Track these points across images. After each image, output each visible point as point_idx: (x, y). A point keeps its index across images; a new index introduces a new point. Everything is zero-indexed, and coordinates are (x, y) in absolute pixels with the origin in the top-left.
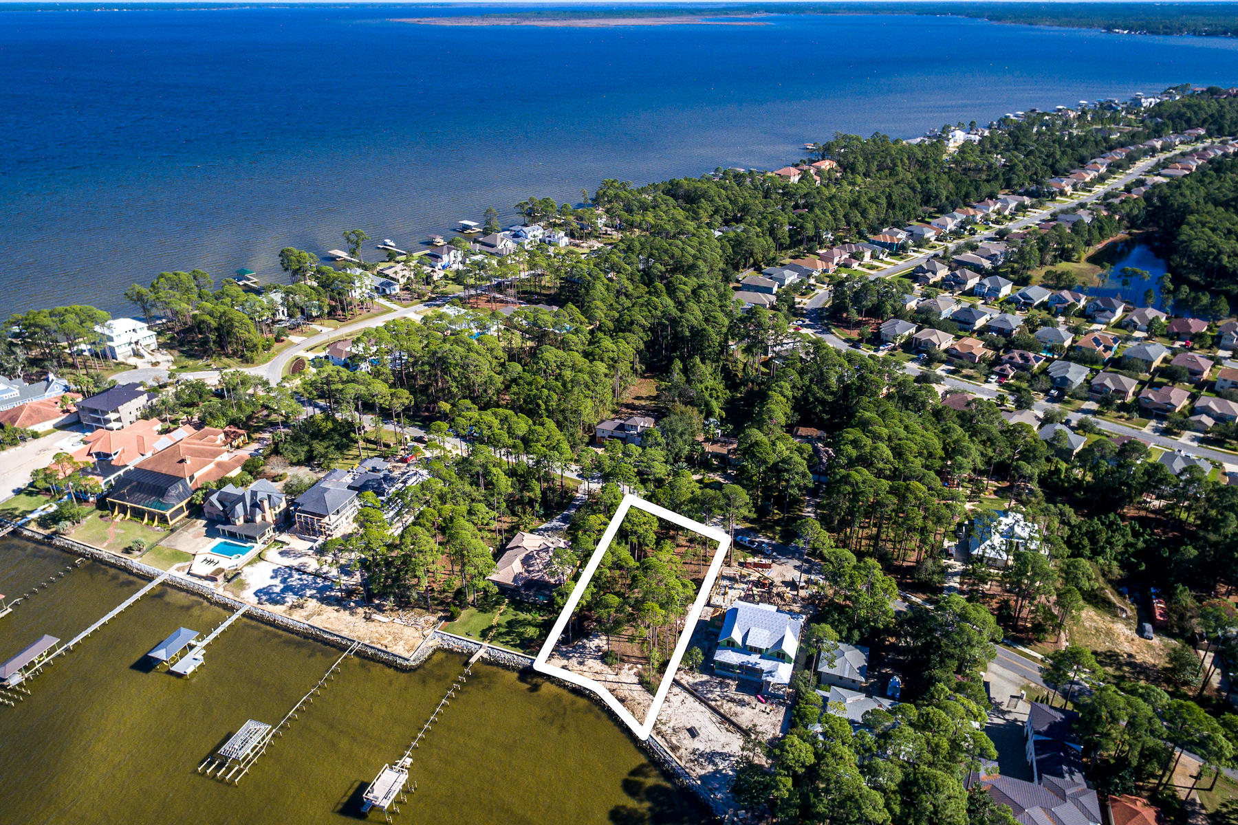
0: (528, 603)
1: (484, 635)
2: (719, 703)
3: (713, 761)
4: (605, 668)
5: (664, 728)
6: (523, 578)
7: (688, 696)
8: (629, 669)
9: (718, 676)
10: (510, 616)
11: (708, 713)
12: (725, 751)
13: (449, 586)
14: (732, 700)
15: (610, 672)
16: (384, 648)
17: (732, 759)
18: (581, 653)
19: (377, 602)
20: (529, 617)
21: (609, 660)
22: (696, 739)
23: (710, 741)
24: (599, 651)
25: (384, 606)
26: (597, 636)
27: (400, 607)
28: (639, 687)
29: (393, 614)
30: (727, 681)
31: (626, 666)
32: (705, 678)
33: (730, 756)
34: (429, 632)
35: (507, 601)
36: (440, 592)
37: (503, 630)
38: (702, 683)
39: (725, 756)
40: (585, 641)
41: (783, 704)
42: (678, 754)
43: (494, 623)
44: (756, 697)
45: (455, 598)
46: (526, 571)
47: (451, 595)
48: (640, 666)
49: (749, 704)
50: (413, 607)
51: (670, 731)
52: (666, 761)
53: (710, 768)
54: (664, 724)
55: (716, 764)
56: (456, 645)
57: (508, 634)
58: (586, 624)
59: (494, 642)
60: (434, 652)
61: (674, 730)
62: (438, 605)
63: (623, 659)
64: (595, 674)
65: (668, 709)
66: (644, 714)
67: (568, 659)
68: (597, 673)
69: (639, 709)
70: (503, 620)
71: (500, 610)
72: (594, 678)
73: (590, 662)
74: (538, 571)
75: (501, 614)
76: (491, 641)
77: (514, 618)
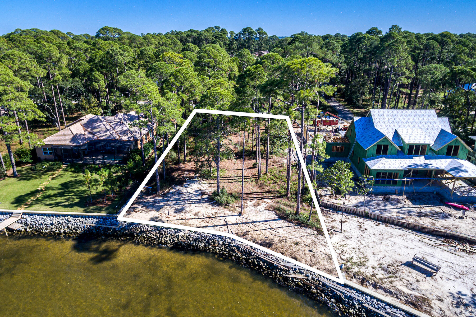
0: (94, 164)
1: (19, 201)
2: (411, 220)
4: (220, 211)
6: (85, 139)
7: (361, 220)
8: (255, 205)
9: (375, 194)
10: (68, 177)
11: (411, 235)
14: (422, 214)
15: (230, 213)
18: (176, 200)
21: (222, 200)
28: (282, 223)
30: (393, 196)
31: (250, 203)
32: (362, 198)
35: (64, 167)
37: (51, 192)
40: (178, 187)
43: (41, 187)
48: (269, 201)
49: (449, 215)
54: (361, 264)
57: (61, 195)
58: (176, 174)
59: (35, 207)
61: (384, 270)
64: (207, 220)
65: (348, 242)
66: (314, 256)
67: (159, 208)
68: (210, 218)
69: (301, 250)
70: (56, 183)
71: (52, 175)
72: (207, 224)
73: (195, 208)
74: (106, 131)
75: (53, 179)
76: (31, 205)
77: (73, 179)
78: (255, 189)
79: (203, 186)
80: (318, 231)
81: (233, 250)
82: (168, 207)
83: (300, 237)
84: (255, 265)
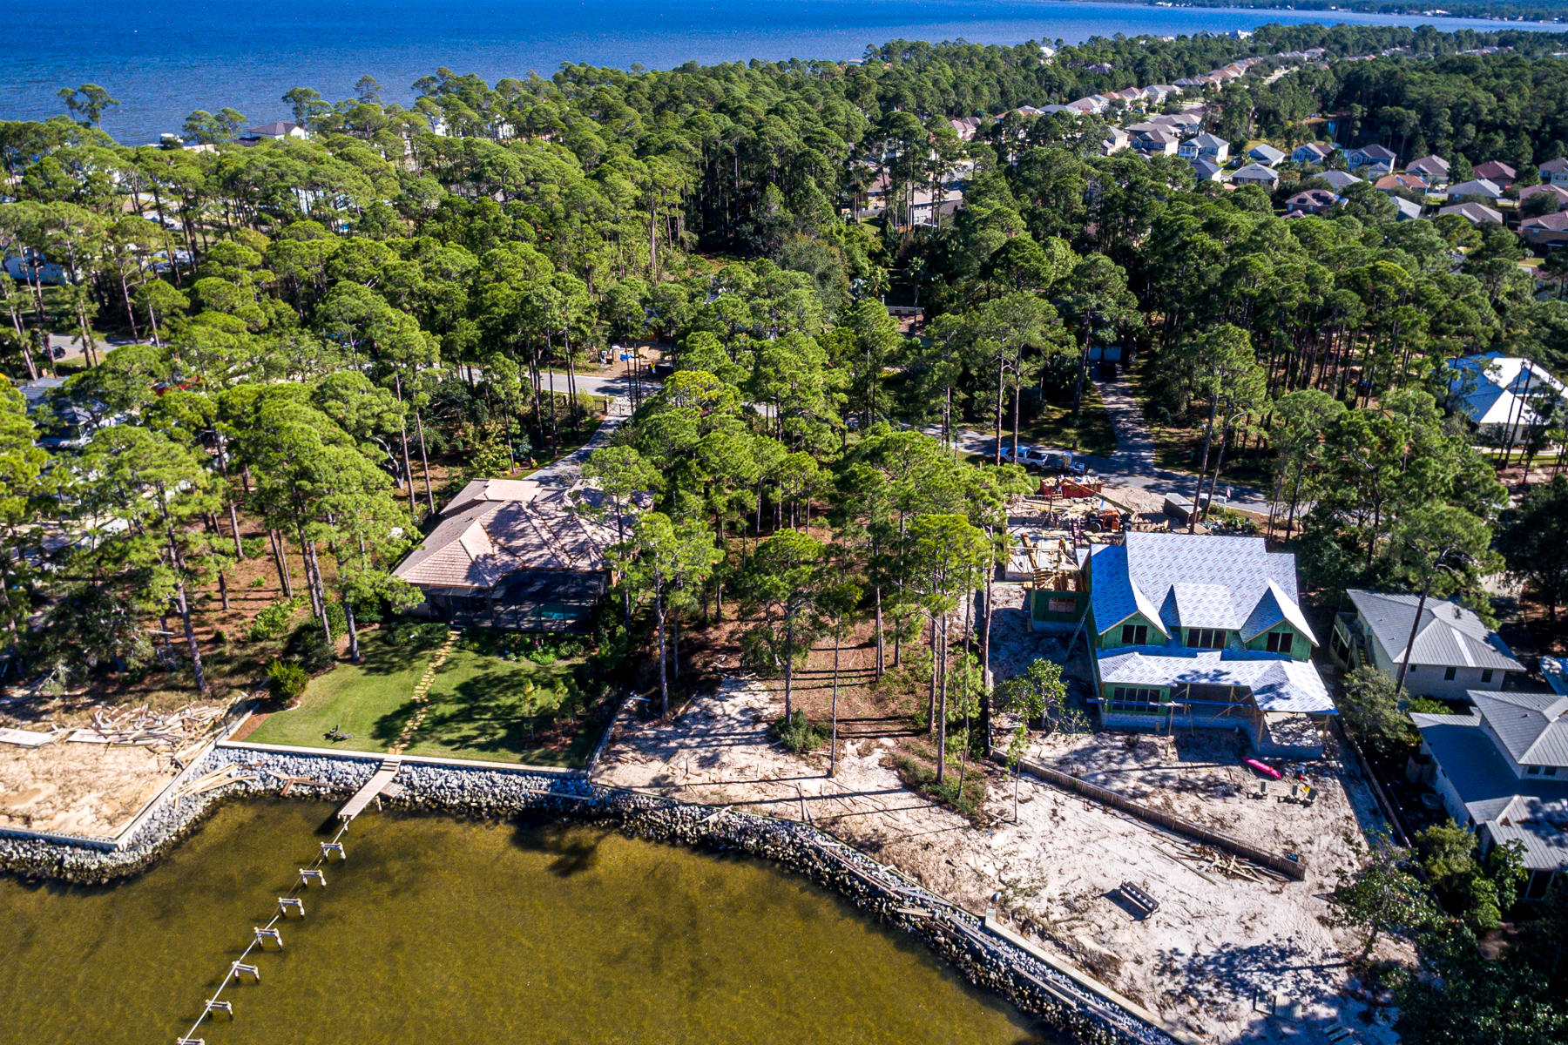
0: (518, 630)
1: (386, 730)
2: (1158, 801)
3: (1244, 984)
4: (790, 764)
6: (496, 569)
7: (1061, 797)
8: (861, 755)
9: (1112, 730)
11: (1142, 835)
12: (1257, 940)
13: (272, 623)
14: (1183, 787)
15: (808, 771)
16: (18, 826)
17: (1296, 961)
19: (18, 693)
20: (527, 665)
21: (798, 739)
22: (1152, 920)
23: (1198, 916)
24: (756, 719)
25: (42, 700)
27: (98, 696)
28: (907, 799)
29: (75, 718)
30: (1145, 739)
31: (850, 748)
32: (1084, 741)
33: (1283, 954)
34: (199, 753)
35: (453, 635)
36: (240, 643)
37: (444, 709)
38: (1082, 756)
39: (1275, 958)
40: (707, 701)
41: (1325, 771)
42: (1121, 985)
43: (419, 694)
44: (1247, 765)
45: (288, 652)
46: (503, 549)
47: (280, 645)
48: (888, 742)
49: (1239, 788)
50: (147, 691)
52: (1094, 1019)
53: (1247, 1012)
54: (1032, 892)
55: (1256, 993)
56: (290, 778)
57: (465, 716)
59: (423, 746)
60: (213, 810)
61: (1067, 905)
62: (232, 673)
63: (827, 731)
64: (763, 785)
65: (1023, 846)
66: (953, 874)
67: (667, 755)
68: (768, 781)
69: (933, 863)
70: (448, 684)
71: (433, 659)
72: (762, 796)
73: (739, 755)
75: (438, 670)
76: (413, 743)
77: (480, 673)
78: (867, 709)
79: (757, 697)
80: (971, 820)
81: (809, 856)
82: (685, 753)
83: (936, 833)
84: (846, 888)
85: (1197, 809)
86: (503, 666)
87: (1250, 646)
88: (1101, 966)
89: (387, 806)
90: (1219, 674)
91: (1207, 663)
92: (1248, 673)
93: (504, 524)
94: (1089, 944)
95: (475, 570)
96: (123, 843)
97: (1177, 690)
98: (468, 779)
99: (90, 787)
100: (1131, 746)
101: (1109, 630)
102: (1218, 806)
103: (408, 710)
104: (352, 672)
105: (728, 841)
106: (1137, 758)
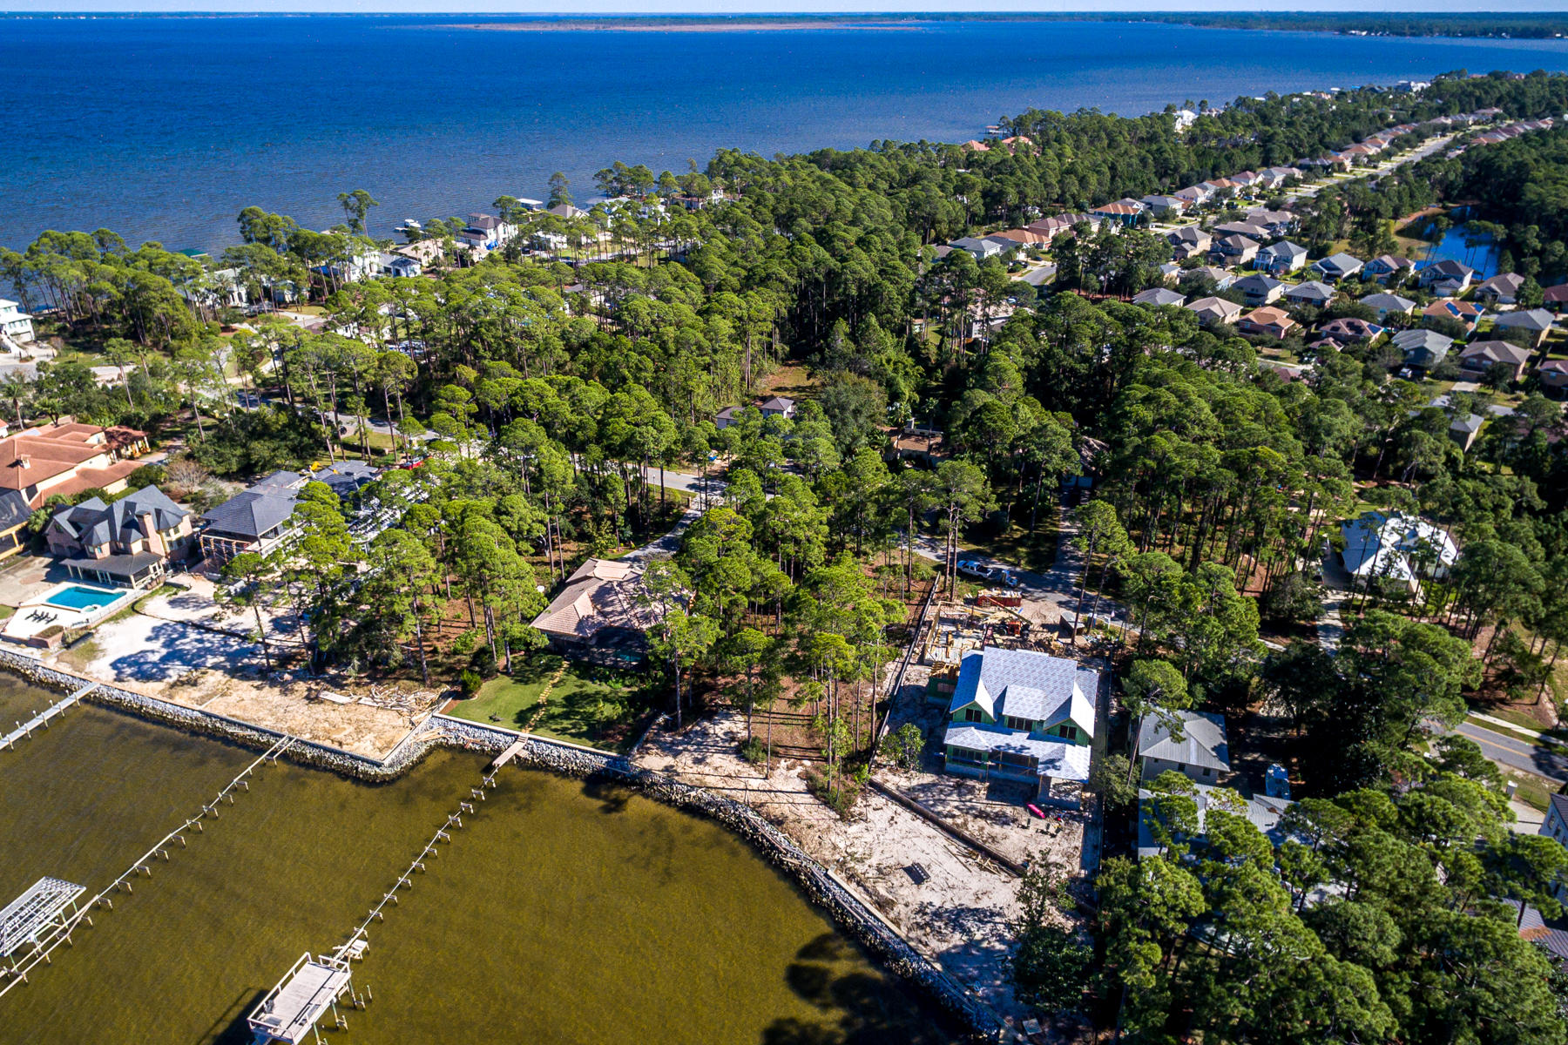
0: (603, 665)
1: (522, 719)
2: (959, 821)
3: (962, 926)
4: (745, 769)
5: (860, 868)
6: (594, 625)
7: (900, 810)
8: (788, 768)
9: (951, 774)
10: (572, 686)
11: (941, 839)
12: (984, 904)
13: (465, 644)
14: (982, 815)
15: (755, 774)
16: (336, 747)
17: (997, 919)
18: (699, 744)
19: (333, 672)
20: (605, 688)
21: (752, 754)
22: (923, 886)
23: (952, 888)
24: (733, 739)
25: (345, 678)
26: (727, 716)
27: (373, 679)
28: (808, 798)
29: (360, 691)
30: (970, 783)
31: (783, 763)
32: (928, 778)
33: (993, 914)
34: (423, 718)
35: (565, 664)
36: (447, 655)
37: (556, 710)
38: (924, 788)
39: (983, 916)
40: (706, 724)
41: (1080, 818)
42: (892, 915)
43: (542, 699)
44: (1027, 808)
45: (473, 663)
46: (601, 613)
47: (468, 659)
48: (807, 763)
49: (1014, 821)
50: (397, 679)
51: (872, 873)
52: (869, 929)
53: (957, 939)
54: (861, 861)
55: (967, 932)
56: (469, 738)
57: (566, 716)
58: (707, 697)
59: (541, 731)
60: (430, 751)
61: (879, 870)
62: (442, 674)
63: (776, 752)
64: (727, 779)
65: (866, 834)
66: (820, 844)
67: (676, 754)
68: (730, 777)
69: (811, 839)
70: (559, 695)
71: (553, 678)
72: (724, 785)
73: (716, 759)
74: (621, 613)
75: (554, 686)
76: (535, 728)
77: (577, 690)
78: (801, 741)
79: (736, 725)
80: (841, 816)
81: (742, 823)
82: (686, 754)
83: (818, 820)
84: (759, 843)
85: (982, 829)
86: (592, 687)
87: (1048, 732)
88: (884, 905)
89: (518, 762)
90: (1023, 748)
91: (1018, 739)
92: (1041, 750)
93: (602, 596)
94: (883, 892)
95: (581, 625)
96: (386, 763)
97: (994, 754)
98: (563, 752)
99: (370, 730)
100: (958, 787)
101: (958, 710)
102: (997, 830)
103: (535, 708)
104: (506, 680)
105: (699, 808)
106: (959, 795)
